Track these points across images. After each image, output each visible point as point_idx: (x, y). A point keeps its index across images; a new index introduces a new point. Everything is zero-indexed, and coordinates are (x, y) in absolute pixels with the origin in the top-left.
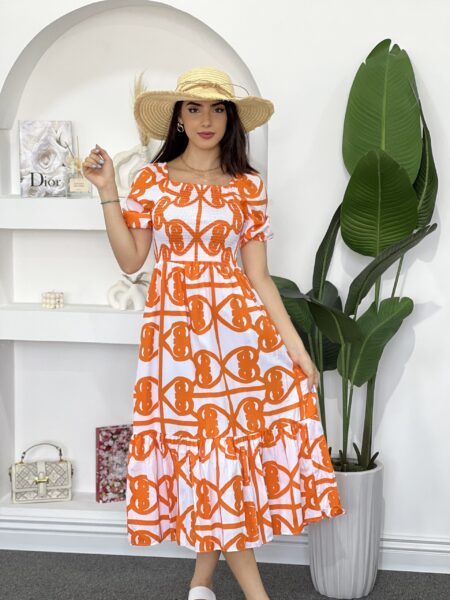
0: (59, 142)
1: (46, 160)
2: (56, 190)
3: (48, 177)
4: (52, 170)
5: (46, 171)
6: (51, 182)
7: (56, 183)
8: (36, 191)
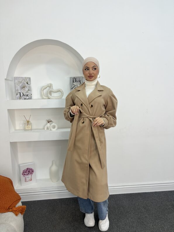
0: (27, 83)
1: (24, 89)
2: (27, 98)
3: (25, 94)
4: (26, 92)
5: (24, 92)
6: (26, 95)
7: (27, 95)
8: (21, 98)
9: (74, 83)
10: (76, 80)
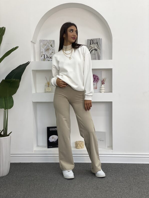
0: (51, 46)
1: (48, 51)
3: (48, 56)
7: (51, 58)
8: (45, 60)
9: (91, 45)
10: (94, 42)
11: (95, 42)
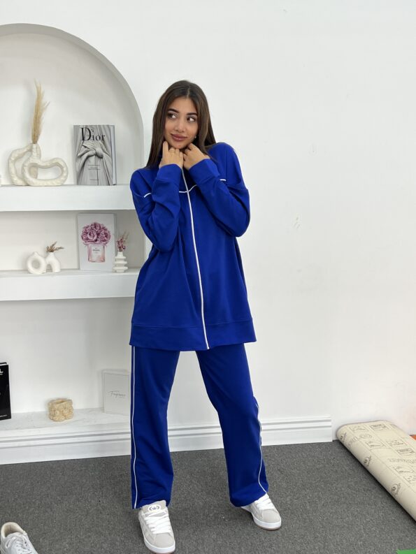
9: (85, 142)
10: (92, 135)
11: (96, 134)
